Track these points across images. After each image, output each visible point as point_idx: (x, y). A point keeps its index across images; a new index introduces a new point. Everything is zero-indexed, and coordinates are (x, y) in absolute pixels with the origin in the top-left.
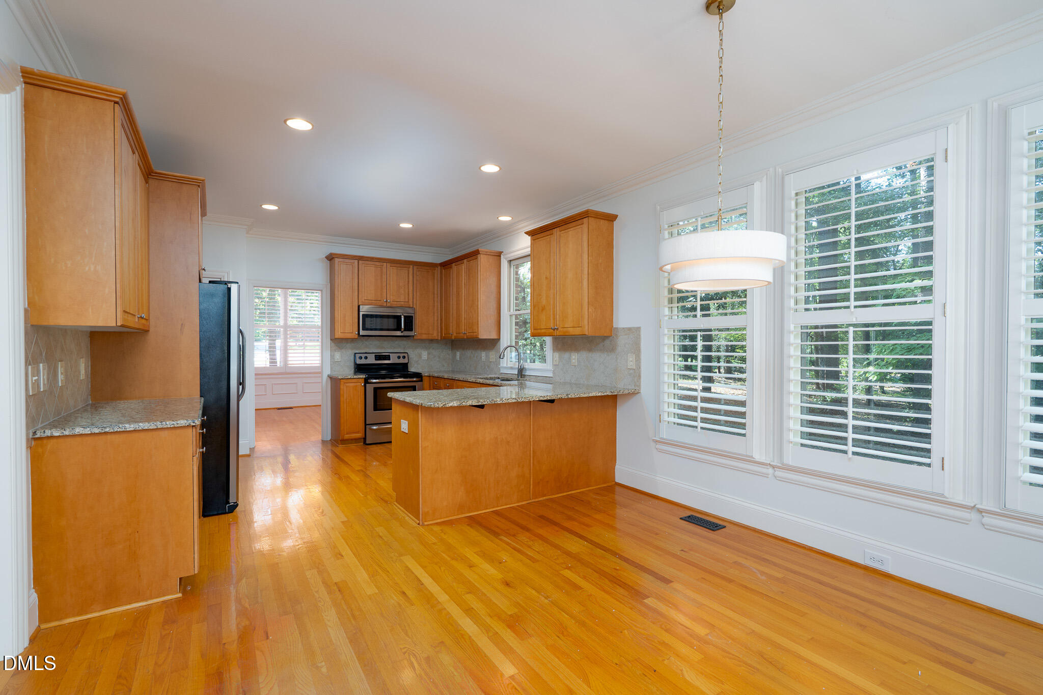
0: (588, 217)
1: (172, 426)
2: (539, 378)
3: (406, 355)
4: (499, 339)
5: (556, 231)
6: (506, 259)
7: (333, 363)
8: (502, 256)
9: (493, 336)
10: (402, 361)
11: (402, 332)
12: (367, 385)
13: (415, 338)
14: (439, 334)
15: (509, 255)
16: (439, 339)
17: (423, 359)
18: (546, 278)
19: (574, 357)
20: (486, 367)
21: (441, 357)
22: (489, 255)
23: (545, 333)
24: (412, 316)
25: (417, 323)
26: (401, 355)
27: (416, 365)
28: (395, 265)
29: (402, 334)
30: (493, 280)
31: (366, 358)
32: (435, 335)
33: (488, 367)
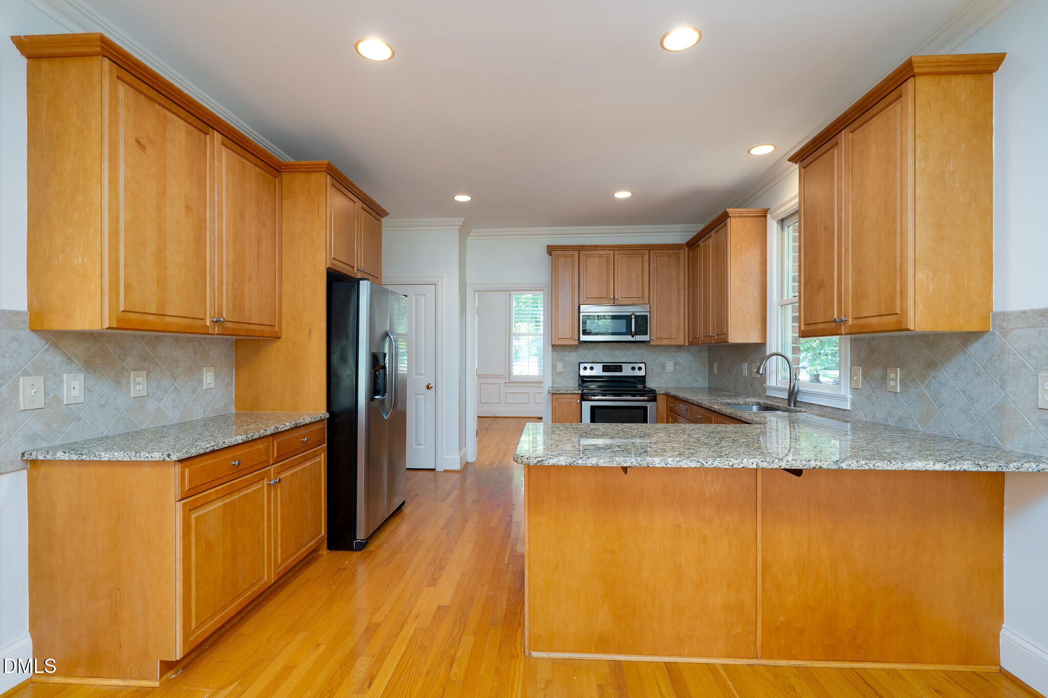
0: (914, 76)
1: (146, 460)
2: (825, 410)
3: (643, 366)
4: (764, 344)
5: (844, 137)
6: (773, 218)
7: (555, 374)
8: (769, 216)
9: (755, 338)
10: (637, 373)
11: (633, 336)
12: (583, 402)
13: (652, 343)
14: (687, 338)
15: (777, 213)
16: (687, 344)
17: (667, 370)
18: (826, 228)
19: (892, 376)
20: (748, 385)
21: (694, 369)
22: (745, 217)
23: (823, 329)
24: (647, 316)
25: (653, 325)
26: (637, 366)
27: (657, 379)
28: (626, 252)
29: (633, 339)
30: (753, 255)
31: (592, 368)
32: (681, 340)
33: (751, 385)
